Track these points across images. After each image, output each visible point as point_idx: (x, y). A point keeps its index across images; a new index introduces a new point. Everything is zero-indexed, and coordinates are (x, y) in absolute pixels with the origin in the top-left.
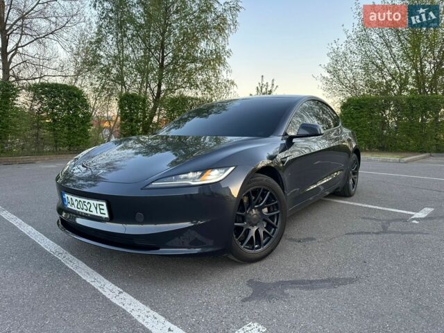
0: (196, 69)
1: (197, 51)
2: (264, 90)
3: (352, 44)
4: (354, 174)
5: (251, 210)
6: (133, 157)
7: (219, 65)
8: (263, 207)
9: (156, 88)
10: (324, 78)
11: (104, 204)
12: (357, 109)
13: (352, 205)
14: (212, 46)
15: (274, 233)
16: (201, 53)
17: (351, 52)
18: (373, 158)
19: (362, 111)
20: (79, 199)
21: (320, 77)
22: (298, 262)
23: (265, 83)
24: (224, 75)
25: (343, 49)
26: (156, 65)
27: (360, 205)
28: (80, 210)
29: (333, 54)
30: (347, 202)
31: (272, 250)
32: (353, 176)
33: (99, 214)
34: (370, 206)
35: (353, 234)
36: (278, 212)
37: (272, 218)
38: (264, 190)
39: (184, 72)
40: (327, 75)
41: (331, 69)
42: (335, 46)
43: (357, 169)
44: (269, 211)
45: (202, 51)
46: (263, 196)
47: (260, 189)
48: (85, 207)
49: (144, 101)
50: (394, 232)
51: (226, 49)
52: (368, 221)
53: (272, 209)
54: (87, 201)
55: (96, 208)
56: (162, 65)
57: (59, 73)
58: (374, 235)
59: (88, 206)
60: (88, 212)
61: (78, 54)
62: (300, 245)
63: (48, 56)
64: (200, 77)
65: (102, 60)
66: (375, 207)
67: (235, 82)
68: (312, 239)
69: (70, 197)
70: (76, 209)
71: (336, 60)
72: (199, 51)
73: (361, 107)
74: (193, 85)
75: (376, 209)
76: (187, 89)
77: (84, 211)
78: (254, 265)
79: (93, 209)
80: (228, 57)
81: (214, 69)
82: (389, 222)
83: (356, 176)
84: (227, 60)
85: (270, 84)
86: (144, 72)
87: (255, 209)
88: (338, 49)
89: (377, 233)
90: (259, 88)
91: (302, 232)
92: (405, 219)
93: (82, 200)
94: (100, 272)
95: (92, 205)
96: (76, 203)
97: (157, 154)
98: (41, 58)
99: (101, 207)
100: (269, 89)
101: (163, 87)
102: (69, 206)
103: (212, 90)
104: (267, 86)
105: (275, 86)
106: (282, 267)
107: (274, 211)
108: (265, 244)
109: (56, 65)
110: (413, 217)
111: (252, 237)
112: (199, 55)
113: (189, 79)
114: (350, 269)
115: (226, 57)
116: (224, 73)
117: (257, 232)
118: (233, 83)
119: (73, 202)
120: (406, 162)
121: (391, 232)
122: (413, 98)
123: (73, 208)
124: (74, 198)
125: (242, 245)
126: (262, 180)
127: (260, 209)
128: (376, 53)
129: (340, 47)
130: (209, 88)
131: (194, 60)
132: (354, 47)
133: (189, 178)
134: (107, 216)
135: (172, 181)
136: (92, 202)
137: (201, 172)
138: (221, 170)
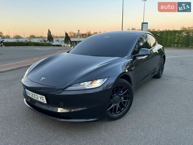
11: (44, 97)
28: (33, 98)
33: (42, 101)
48: (35, 97)
54: (36, 94)
55: (41, 98)
59: (37, 97)
60: (37, 99)
69: (28, 91)
70: (31, 97)
93: (34, 94)
95: (39, 97)
96: (31, 94)
102: (28, 95)
124: (30, 92)
133: (85, 85)
134: (46, 102)
135: (77, 86)
136: (38, 95)
137: (91, 82)
138: (101, 80)
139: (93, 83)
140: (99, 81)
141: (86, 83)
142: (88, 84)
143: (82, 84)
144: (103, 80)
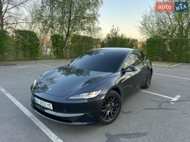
0: (84, 22)
1: (85, 14)
2: (114, 32)
3: (153, 13)
4: (149, 79)
5: (108, 104)
6: (61, 76)
7: (95, 21)
8: (112, 103)
9: (67, 30)
10: (140, 27)
11: (51, 104)
12: (153, 43)
13: (148, 93)
14: (92, 12)
15: (116, 112)
16: (87, 15)
17: (152, 16)
18: (158, 65)
19: (155, 44)
20: (41, 101)
21: (138, 26)
22: (125, 124)
23: (114, 29)
24: (97, 25)
25: (149, 14)
26: (67, 20)
27: (151, 93)
28: (41, 105)
29: (144, 17)
30: (146, 91)
31: (115, 119)
32: (149, 80)
33: (49, 108)
34: (155, 94)
35: (147, 109)
36: (118, 104)
37: (115, 107)
38: (113, 96)
39: (79, 23)
40: (142, 26)
41: (143, 23)
42: (145, 13)
43: (151, 77)
44: (115, 104)
45: (87, 14)
46: (113, 98)
47: (111, 96)
48: (43, 104)
49: (62, 38)
50: (164, 109)
51: (98, 14)
52: (154, 102)
53: (116, 103)
54: (44, 102)
55: (48, 105)
56: (70, 20)
57: (25, 22)
58: (155, 110)
59: (45, 104)
60: (44, 106)
61: (33, 13)
62: (126, 115)
63: (20, 14)
64: (86, 26)
65: (44, 18)
66: (157, 94)
67: (101, 28)
68: (131, 112)
69: (37, 99)
70: (40, 104)
71: (146, 19)
72: (86, 14)
73: (155, 42)
74: (83, 29)
75: (157, 95)
76: (80, 31)
77: (43, 105)
78: (108, 125)
79: (46, 105)
80: (99, 17)
81: (92, 22)
82: (162, 102)
83: (150, 80)
84: (98, 18)
85: (116, 29)
86: (62, 23)
87: (109, 104)
88: (146, 14)
89: (157, 109)
90: (112, 31)
91: (127, 108)
92: (168, 101)
93: (42, 101)
94: (49, 128)
95: (46, 104)
96: (40, 102)
97: (70, 75)
98: (17, 14)
99: (50, 105)
100: (116, 31)
101: (70, 30)
102: (37, 102)
103: (91, 31)
104: (115, 30)
105: (119, 30)
106: (119, 127)
107: (116, 104)
108: (112, 117)
109: (23, 18)
110: (172, 101)
111: (108, 115)
112: (86, 16)
113: (82, 26)
114: (145, 128)
115: (98, 17)
116: (97, 24)
117: (110, 112)
118: (100, 29)
119: (39, 101)
120: (172, 68)
121: (162, 109)
122: (177, 39)
123: (38, 103)
124: (39, 100)
125: (103, 118)
126: (112, 93)
127: (111, 104)
128: (163, 17)
129: (147, 13)
130: (90, 30)
131: (84, 18)
132: (153, 14)
133: (84, 95)
134: (52, 109)
135: (77, 96)
136: (46, 103)
137: (88, 93)
138: (96, 92)
139: (90, 94)
140: (94, 93)
141: (84, 94)
142: (86, 95)
143: (82, 95)
144: (98, 92)
